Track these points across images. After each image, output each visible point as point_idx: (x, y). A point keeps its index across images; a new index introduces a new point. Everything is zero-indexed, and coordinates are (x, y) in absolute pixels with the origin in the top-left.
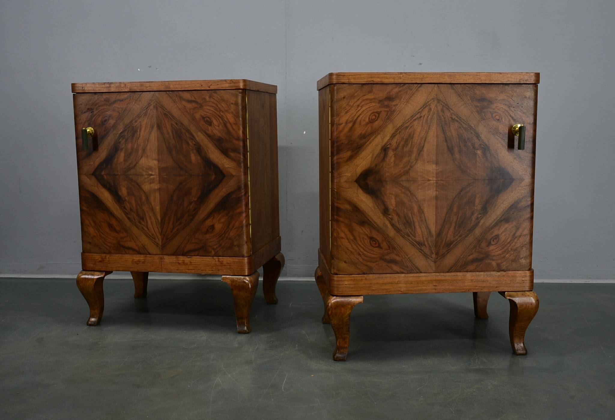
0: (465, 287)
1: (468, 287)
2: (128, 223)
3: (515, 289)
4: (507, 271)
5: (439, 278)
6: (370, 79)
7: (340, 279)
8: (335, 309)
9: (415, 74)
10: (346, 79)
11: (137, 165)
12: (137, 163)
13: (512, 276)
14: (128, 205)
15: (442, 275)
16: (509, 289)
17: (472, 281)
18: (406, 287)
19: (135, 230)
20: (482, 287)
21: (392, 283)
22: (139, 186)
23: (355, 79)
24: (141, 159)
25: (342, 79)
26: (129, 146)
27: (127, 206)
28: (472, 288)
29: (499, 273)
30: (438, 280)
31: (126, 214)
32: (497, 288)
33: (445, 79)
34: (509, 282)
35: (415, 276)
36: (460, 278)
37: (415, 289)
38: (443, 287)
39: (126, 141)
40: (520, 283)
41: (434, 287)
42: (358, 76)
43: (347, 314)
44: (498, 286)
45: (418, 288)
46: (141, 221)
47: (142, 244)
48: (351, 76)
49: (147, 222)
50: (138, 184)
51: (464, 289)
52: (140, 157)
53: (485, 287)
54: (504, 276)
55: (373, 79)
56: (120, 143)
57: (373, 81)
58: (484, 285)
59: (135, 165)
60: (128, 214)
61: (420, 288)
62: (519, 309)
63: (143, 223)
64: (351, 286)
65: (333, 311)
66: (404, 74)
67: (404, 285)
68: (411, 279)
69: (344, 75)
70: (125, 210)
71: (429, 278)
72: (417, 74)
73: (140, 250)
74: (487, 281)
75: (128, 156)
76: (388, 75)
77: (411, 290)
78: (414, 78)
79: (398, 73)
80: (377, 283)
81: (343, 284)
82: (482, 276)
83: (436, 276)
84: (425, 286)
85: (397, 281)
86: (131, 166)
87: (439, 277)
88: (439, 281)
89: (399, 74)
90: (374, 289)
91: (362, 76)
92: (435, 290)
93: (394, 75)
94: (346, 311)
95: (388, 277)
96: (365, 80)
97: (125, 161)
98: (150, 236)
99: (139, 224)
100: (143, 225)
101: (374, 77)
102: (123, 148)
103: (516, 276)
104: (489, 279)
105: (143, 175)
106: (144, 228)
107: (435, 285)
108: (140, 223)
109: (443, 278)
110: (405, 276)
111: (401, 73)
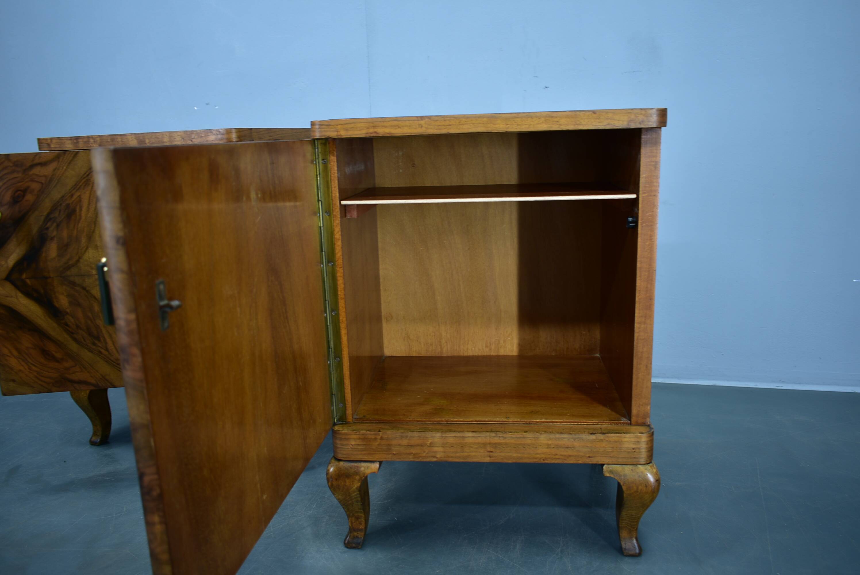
0: (538, 456)
1: (543, 456)
2: (73, 346)
3: (620, 461)
4: (608, 433)
5: (496, 440)
6: (371, 130)
7: (343, 437)
8: (336, 480)
9: (446, 119)
10: (333, 131)
11: (81, 260)
12: (80, 258)
13: (615, 442)
14: (72, 320)
15: (500, 436)
16: (610, 461)
17: (548, 446)
18: (445, 452)
19: (86, 355)
20: (565, 456)
21: (422, 446)
22: (87, 291)
23: (347, 130)
24: (85, 251)
25: (327, 131)
26: (65, 234)
27: (70, 320)
28: (549, 456)
29: (593, 437)
30: (493, 444)
31: (71, 334)
32: (590, 458)
33: (497, 126)
34: (610, 451)
35: (457, 435)
36: (529, 441)
37: (458, 454)
38: (502, 454)
39: (58, 226)
40: (629, 452)
41: (488, 454)
42: (352, 125)
43: (354, 488)
44: (591, 455)
45: (462, 454)
46: (96, 342)
47: (101, 375)
48: (341, 126)
49: (106, 343)
50: (84, 288)
51: (536, 458)
52: (85, 249)
53: (570, 456)
54: (601, 440)
55: (376, 130)
56: (47, 229)
57: (375, 132)
58: (570, 452)
59: (78, 261)
60: (72, 333)
61: (466, 454)
62: (625, 492)
63: (99, 345)
64: (360, 448)
65: (334, 483)
66: (427, 119)
67: (441, 449)
68: (451, 440)
69: (330, 125)
70: (68, 328)
71: (480, 440)
72: (448, 119)
73: (99, 383)
74: (574, 448)
75: (64, 248)
76: (400, 123)
77: (452, 457)
78: (444, 126)
79: (417, 117)
80: (400, 445)
81: (348, 444)
82: (565, 439)
83: (490, 438)
84: (473, 452)
85: (429, 443)
86: (71, 263)
87: (496, 438)
88: (496, 445)
89: (419, 119)
90: (394, 453)
91: (359, 125)
92: (490, 457)
93: (411, 122)
94: (353, 484)
95: (415, 436)
96: (364, 132)
97: (60, 255)
98: (113, 361)
99: (94, 347)
100: (99, 347)
101: (378, 126)
102: (54, 237)
103: (622, 441)
104: (576, 444)
105: (93, 275)
106: (103, 351)
107: (489, 450)
108: (94, 344)
109: (503, 441)
110: (442, 437)
111: (422, 118)
